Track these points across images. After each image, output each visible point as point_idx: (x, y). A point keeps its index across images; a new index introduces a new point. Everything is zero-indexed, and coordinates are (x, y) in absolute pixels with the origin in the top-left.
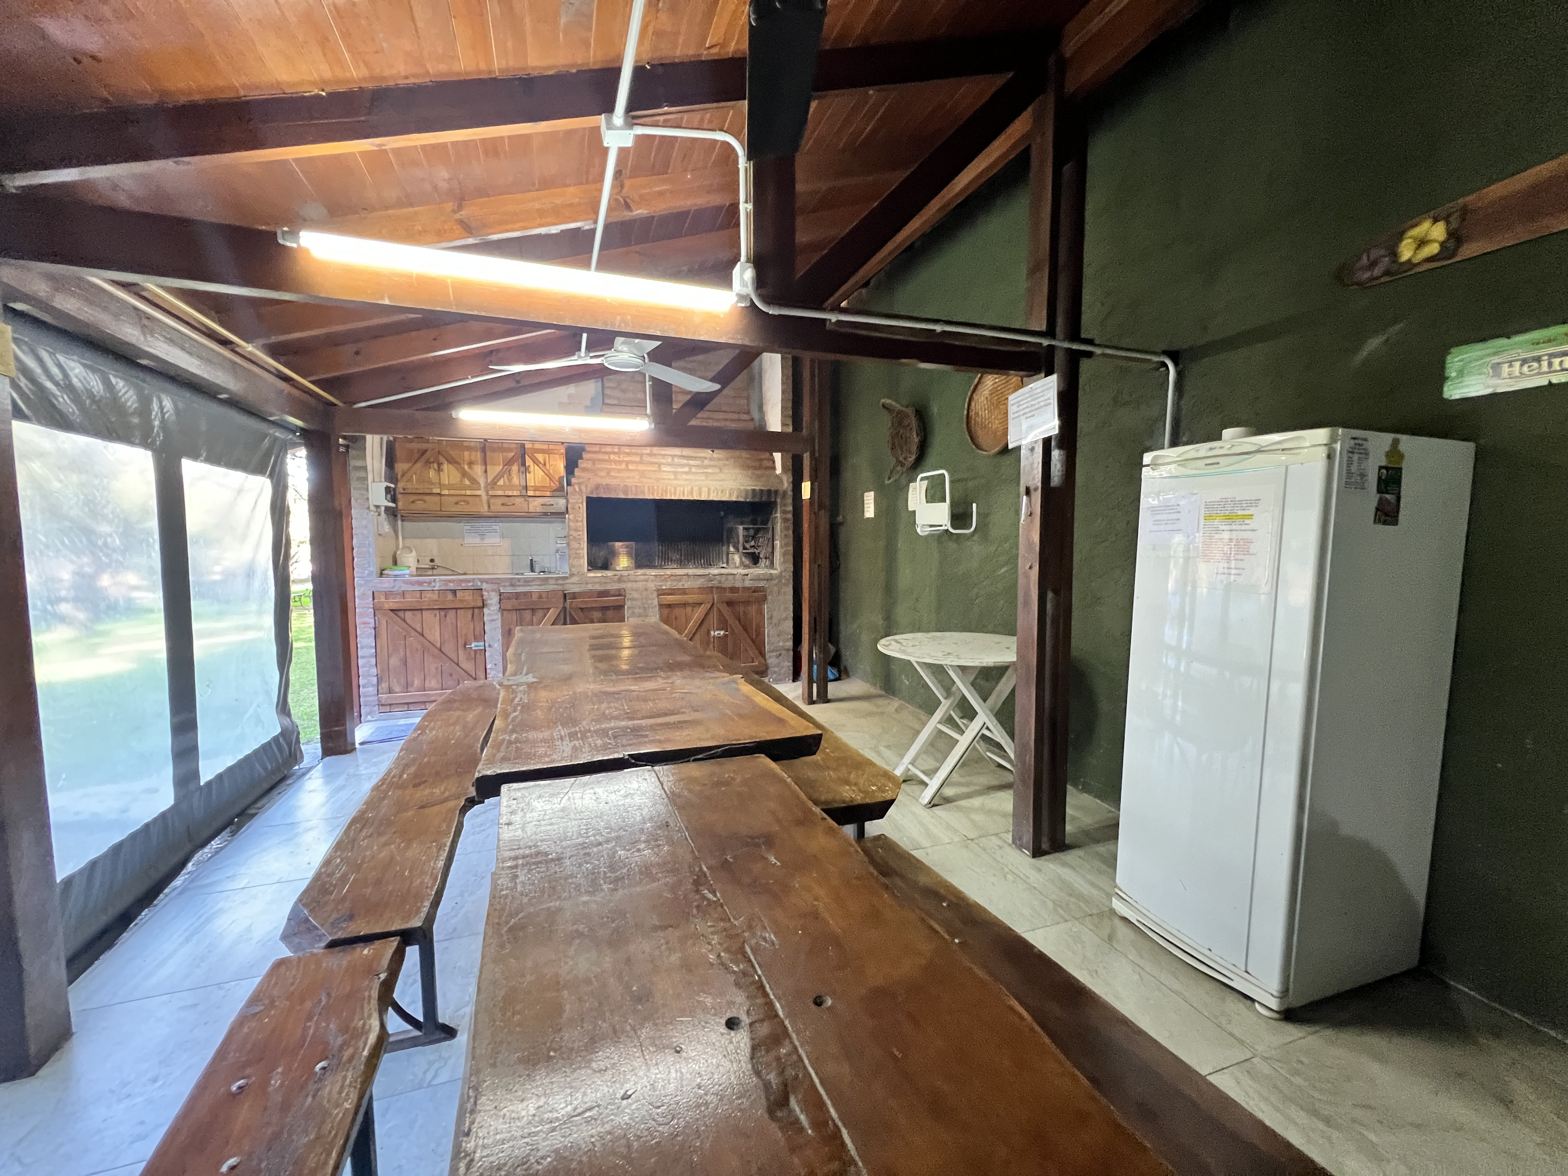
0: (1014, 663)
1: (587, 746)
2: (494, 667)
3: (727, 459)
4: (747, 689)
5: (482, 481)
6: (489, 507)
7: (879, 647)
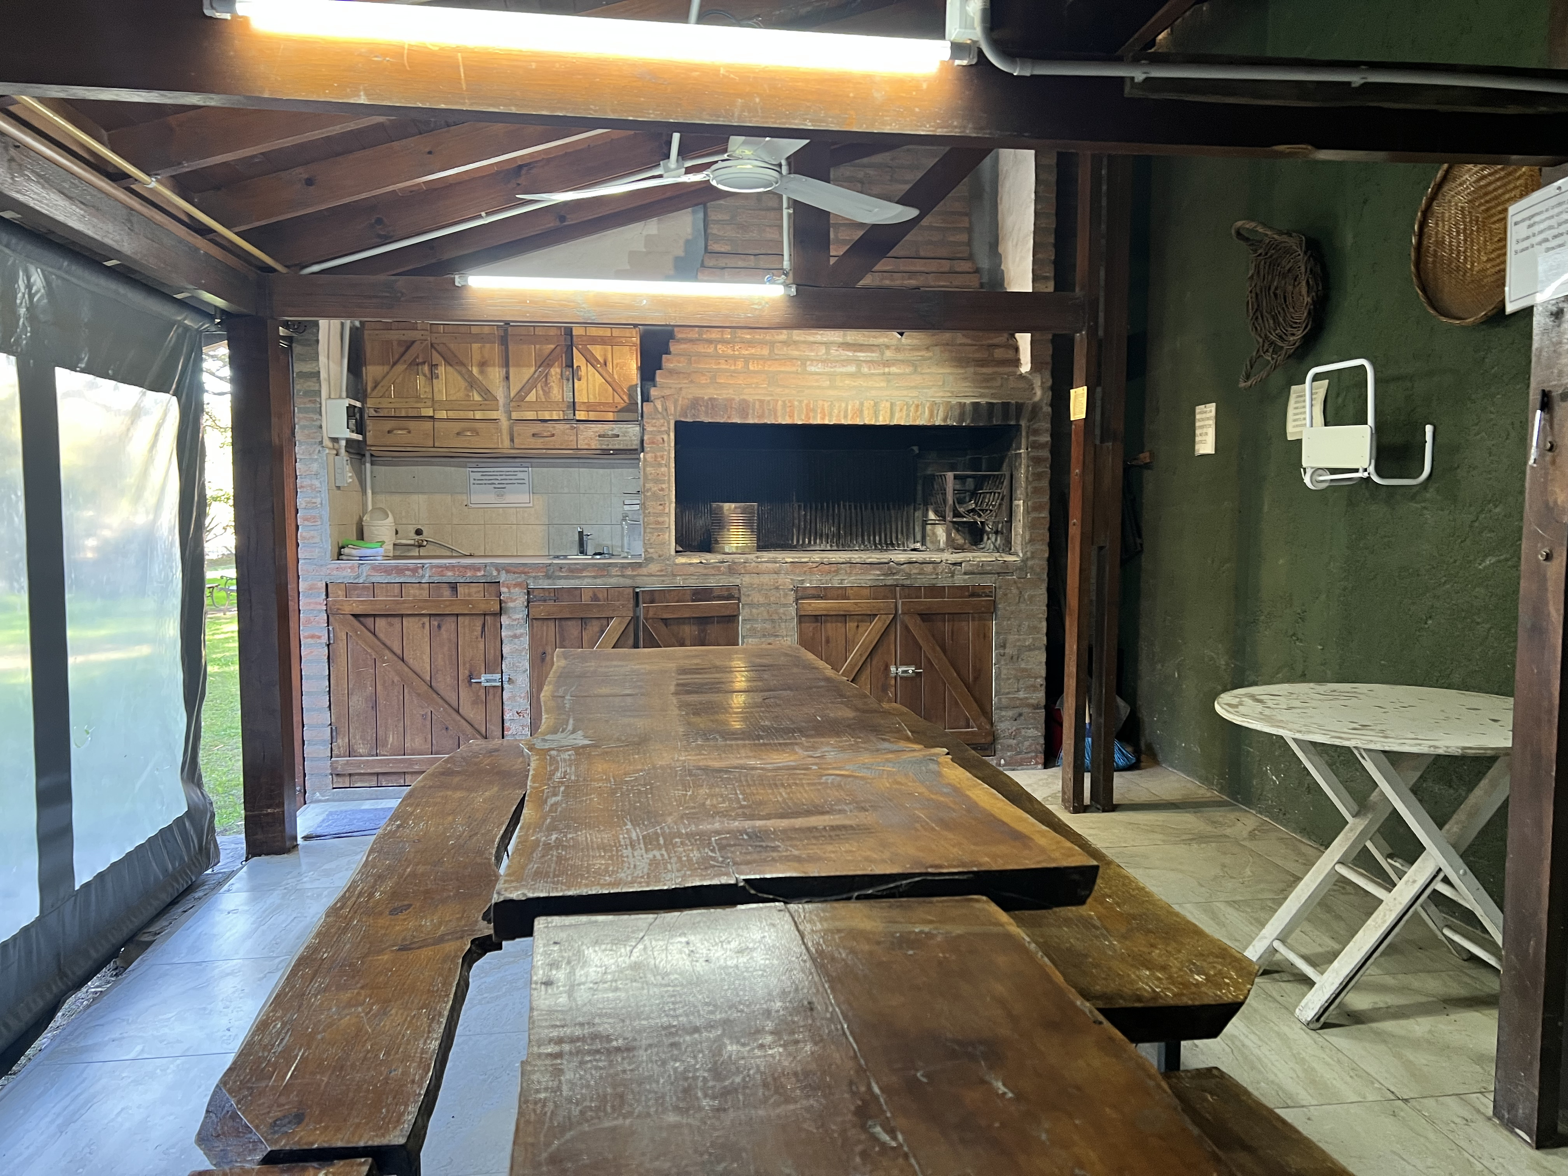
0: (1506, 752)
1: (674, 860)
2: (516, 717)
3: (927, 349)
4: (957, 774)
5: (500, 394)
6: (512, 440)
7: (1217, 708)
